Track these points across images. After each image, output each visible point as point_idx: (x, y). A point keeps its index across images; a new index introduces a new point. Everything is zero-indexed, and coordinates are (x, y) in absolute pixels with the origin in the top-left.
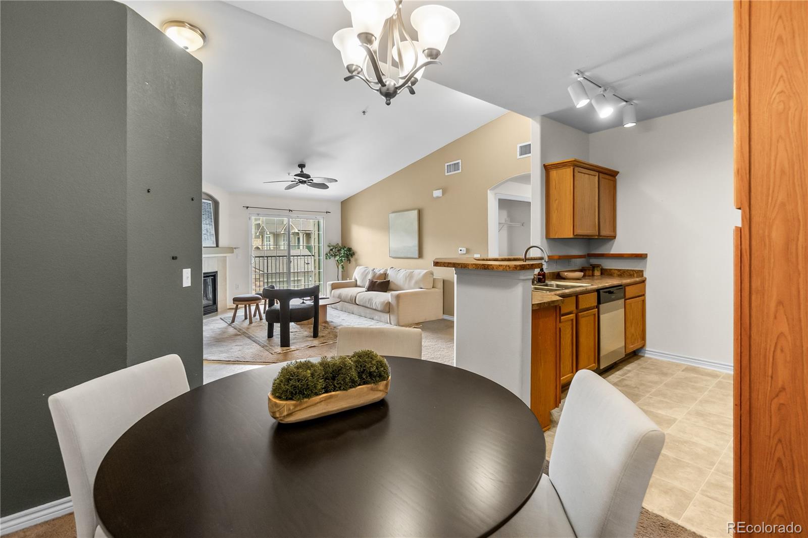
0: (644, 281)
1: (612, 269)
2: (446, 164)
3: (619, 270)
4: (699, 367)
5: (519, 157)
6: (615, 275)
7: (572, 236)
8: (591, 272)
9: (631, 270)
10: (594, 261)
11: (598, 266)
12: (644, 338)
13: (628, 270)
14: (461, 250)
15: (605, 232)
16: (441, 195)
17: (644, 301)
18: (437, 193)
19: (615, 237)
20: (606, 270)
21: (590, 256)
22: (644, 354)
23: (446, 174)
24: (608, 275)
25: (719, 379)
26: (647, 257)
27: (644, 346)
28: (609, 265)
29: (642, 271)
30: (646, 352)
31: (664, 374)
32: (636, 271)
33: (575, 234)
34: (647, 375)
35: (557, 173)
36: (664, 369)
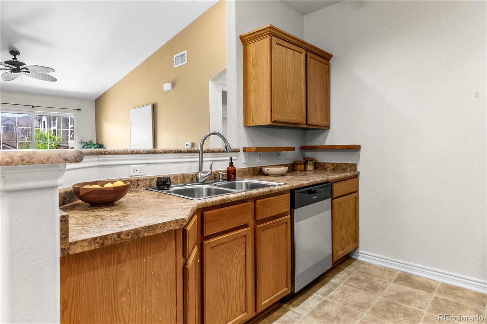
0: (356, 176)
1: (326, 163)
2: (175, 56)
3: (333, 164)
4: (412, 274)
6: (329, 169)
7: (269, 123)
8: (303, 166)
9: (344, 164)
10: (309, 154)
11: (311, 159)
12: (356, 239)
13: (341, 164)
14: (187, 145)
16: (170, 89)
17: (357, 199)
18: (167, 87)
20: (320, 164)
21: (304, 148)
22: (358, 257)
23: (175, 66)
24: (322, 169)
25: (435, 294)
26: (360, 149)
27: (356, 248)
28: (323, 158)
29: (355, 165)
30: (359, 254)
31: (374, 288)
32: (350, 165)
33: (273, 121)
34: (354, 291)
35: (254, 46)
36: (376, 280)
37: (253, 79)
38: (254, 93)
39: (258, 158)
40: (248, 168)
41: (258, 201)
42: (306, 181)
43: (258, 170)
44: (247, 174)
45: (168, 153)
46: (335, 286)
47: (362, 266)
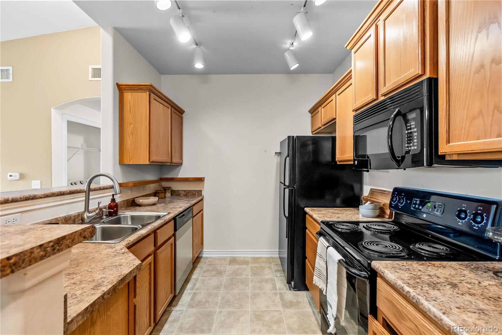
0: (202, 200)
1: (179, 190)
3: (185, 191)
4: (236, 257)
5: (90, 79)
6: (182, 195)
7: (148, 163)
8: (163, 194)
9: (194, 190)
10: (165, 184)
11: (169, 188)
12: (202, 243)
13: (191, 190)
14: (11, 176)
15: (175, 160)
17: (202, 215)
19: (182, 164)
20: (175, 191)
21: (162, 180)
22: (203, 255)
24: (176, 195)
25: (250, 265)
26: (204, 180)
27: (202, 249)
28: (176, 187)
29: (201, 191)
30: (204, 253)
31: (220, 273)
32: (197, 191)
33: (151, 161)
34: (209, 279)
35: (132, 95)
36: (218, 267)
37: (131, 124)
38: (131, 136)
39: (130, 191)
40: (123, 201)
41: (157, 231)
42: (180, 208)
43: (131, 202)
44: (122, 207)
45: (49, 197)
46: (196, 280)
47: (207, 261)
